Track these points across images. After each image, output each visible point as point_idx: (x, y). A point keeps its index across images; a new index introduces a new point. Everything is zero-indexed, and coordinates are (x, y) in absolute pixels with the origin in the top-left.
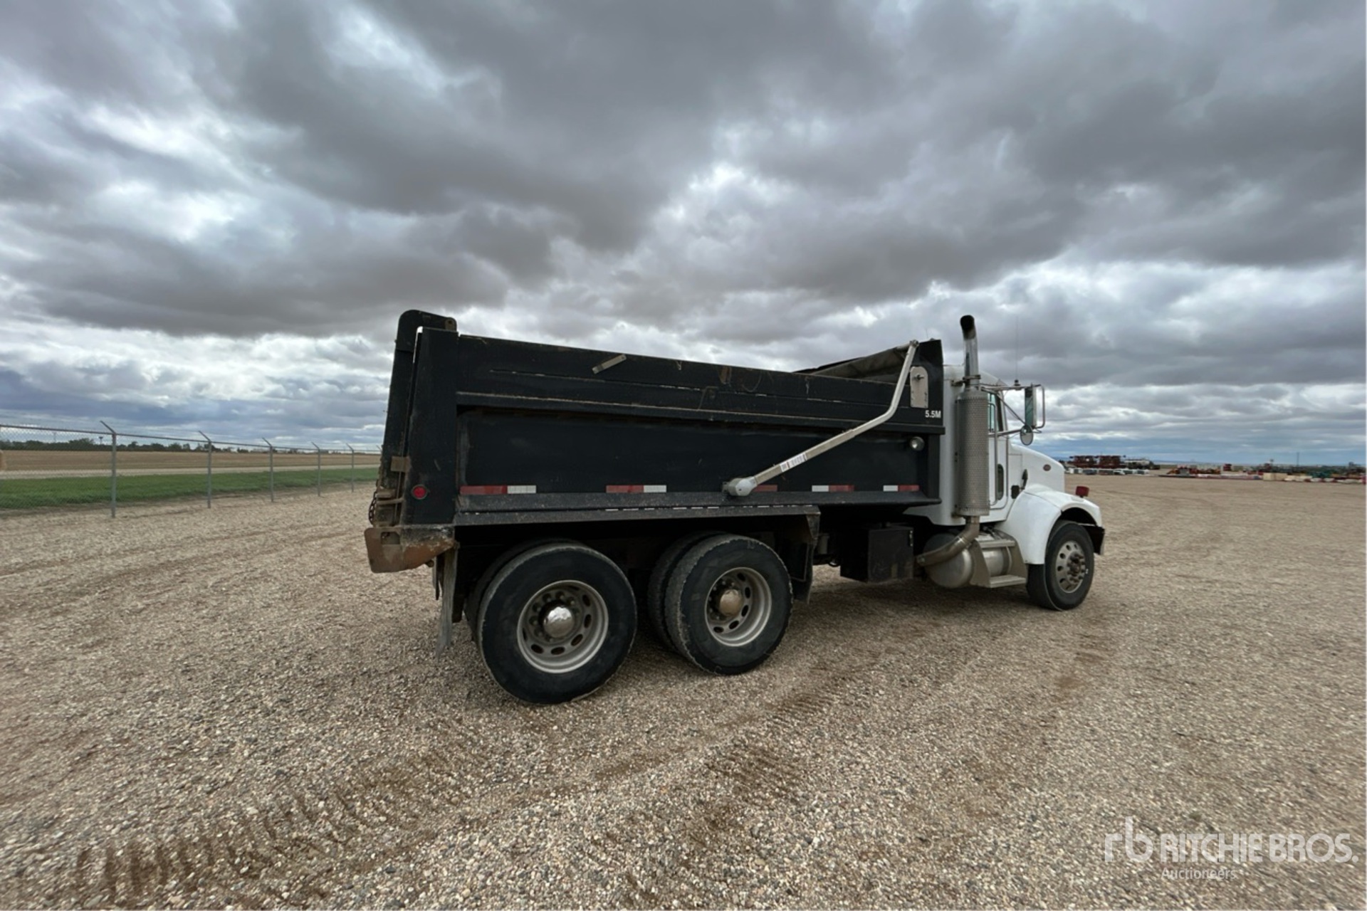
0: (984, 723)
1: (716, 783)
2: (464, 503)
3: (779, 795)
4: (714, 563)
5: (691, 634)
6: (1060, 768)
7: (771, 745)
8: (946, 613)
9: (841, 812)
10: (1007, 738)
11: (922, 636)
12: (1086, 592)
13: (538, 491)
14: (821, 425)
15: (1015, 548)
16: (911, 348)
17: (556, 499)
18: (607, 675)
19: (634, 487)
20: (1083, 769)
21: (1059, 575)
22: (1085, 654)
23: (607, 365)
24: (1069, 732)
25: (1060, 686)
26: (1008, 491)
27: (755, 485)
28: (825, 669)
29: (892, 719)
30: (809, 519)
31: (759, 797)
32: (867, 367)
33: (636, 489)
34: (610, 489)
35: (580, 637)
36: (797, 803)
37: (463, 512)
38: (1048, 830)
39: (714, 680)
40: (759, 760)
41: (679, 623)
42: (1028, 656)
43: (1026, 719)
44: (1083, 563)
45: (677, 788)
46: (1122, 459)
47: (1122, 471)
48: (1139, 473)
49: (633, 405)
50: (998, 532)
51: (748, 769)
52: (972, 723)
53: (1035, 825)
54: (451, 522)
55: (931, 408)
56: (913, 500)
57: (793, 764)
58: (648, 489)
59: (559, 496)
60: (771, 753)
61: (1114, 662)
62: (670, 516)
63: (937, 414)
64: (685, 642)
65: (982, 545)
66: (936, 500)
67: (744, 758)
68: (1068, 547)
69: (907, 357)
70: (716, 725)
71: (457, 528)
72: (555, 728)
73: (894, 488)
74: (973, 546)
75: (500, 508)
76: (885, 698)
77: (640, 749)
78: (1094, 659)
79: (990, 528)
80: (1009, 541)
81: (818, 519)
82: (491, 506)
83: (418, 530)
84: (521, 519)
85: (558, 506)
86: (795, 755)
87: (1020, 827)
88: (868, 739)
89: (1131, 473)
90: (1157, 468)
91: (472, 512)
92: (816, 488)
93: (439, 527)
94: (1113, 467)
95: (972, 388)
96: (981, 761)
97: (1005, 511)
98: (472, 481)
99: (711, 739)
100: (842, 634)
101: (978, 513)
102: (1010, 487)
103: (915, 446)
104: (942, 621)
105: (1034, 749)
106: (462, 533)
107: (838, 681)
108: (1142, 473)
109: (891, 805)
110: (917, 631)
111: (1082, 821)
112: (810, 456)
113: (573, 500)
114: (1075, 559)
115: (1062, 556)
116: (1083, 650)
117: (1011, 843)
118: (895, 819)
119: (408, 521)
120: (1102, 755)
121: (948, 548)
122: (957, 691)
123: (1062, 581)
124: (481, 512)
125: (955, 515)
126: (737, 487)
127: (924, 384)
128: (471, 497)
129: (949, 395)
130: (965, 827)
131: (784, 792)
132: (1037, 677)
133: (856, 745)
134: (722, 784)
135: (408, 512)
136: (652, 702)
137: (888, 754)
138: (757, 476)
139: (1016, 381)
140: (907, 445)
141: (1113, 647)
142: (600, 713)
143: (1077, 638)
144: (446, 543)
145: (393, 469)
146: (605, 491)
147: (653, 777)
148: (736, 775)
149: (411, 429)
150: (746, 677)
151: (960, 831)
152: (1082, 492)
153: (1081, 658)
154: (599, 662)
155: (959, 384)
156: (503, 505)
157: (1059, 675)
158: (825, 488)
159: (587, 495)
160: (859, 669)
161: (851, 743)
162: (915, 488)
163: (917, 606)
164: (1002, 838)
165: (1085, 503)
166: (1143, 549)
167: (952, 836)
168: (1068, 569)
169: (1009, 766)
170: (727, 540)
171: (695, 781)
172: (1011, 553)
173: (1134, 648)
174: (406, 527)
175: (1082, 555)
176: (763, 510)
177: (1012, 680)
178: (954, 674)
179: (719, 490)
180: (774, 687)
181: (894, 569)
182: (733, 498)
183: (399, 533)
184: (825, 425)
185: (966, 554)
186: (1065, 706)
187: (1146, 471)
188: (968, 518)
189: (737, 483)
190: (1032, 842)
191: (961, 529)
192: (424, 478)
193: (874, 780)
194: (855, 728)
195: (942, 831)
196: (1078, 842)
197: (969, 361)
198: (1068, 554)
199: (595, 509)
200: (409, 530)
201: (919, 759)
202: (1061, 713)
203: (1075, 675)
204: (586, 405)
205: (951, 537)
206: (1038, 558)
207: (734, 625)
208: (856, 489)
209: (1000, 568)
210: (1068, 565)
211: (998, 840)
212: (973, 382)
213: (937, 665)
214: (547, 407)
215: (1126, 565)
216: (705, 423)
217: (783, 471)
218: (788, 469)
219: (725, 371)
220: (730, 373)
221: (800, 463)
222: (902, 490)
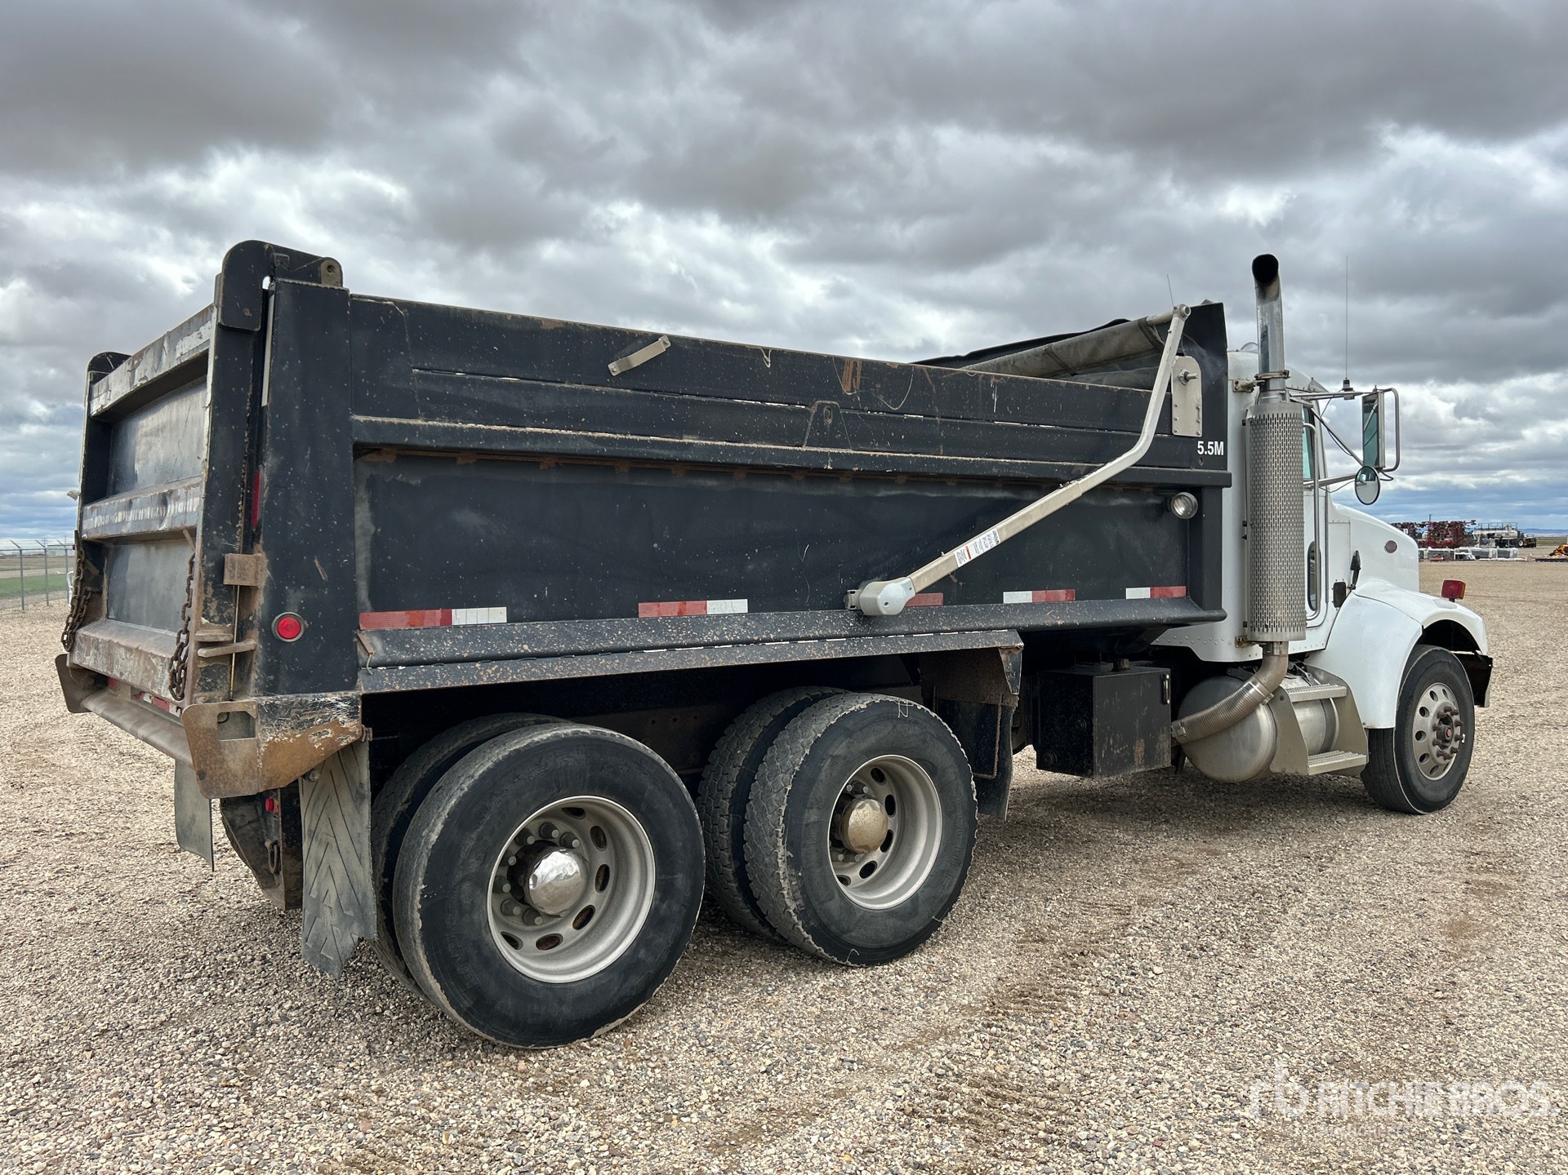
0: (1346, 1002)
1: (931, 1136)
2: (373, 647)
3: (1046, 1142)
4: (840, 749)
5: (805, 890)
6: (1481, 1055)
7: (1000, 1068)
8: (1225, 831)
9: (1160, 1154)
10: (1389, 1021)
11: (1194, 873)
12: (1463, 776)
13: (512, 618)
14: (1018, 473)
15: (1345, 701)
16: (1175, 320)
17: (548, 634)
18: (655, 980)
19: (689, 603)
20: (1516, 1055)
21: (1418, 747)
22: (1479, 883)
23: (639, 358)
24: (1481, 1002)
25: (1451, 935)
26: (1327, 595)
27: (912, 594)
28: (1042, 940)
29: (1191, 1010)
30: (1003, 657)
31: (1013, 1147)
32: (1083, 355)
33: (692, 606)
34: (647, 610)
35: (590, 911)
36: (1082, 1149)
37: (374, 666)
38: (1485, 1140)
39: (846, 976)
40: (988, 1094)
41: (782, 867)
42: (1385, 892)
43: (1411, 989)
44: (1458, 724)
45: (867, 1151)
46: (1468, 528)
47: (1469, 551)
48: (1500, 554)
49: (687, 440)
50: (1314, 672)
51: (977, 1109)
52: (1325, 1005)
53: (1464, 1137)
54: (352, 686)
55: (1206, 437)
56: (1176, 613)
57: (1051, 1093)
58: (715, 607)
59: (553, 626)
60: (1005, 1082)
61: (1528, 890)
62: (762, 660)
63: (1217, 448)
64: (792, 906)
65: (1293, 697)
66: (1216, 613)
67: (962, 1093)
68: (1432, 694)
69: (1170, 337)
70: (886, 1048)
71: (367, 699)
72: (585, 1083)
73: (1144, 593)
74: (1276, 698)
75: (444, 655)
76: (1166, 978)
77: (766, 1099)
78: (1495, 889)
79: (1300, 663)
80: (1336, 688)
81: (1018, 655)
82: (427, 650)
83: (288, 706)
84: (489, 675)
85: (555, 648)
86: (1049, 1081)
87: (1443, 1143)
88: (1161, 1044)
89: (1486, 555)
90: (1531, 544)
91: (393, 665)
92: (1010, 597)
93: (332, 697)
94: (1452, 546)
95: (1274, 396)
96: (1359, 1059)
97: (1323, 631)
98: (383, 601)
99: (883, 1071)
100: (1050, 880)
101: (1285, 635)
102: (1331, 586)
103: (1180, 510)
104: (1221, 844)
105: (1434, 1035)
106: (374, 708)
107: (1077, 957)
108: (1506, 554)
109: (1236, 1136)
110: (1182, 865)
111: (1530, 1123)
112: (1006, 536)
113: (579, 633)
114: (1444, 718)
115: (1423, 711)
116: (1475, 876)
117: (1437, 1164)
118: (1249, 1154)
119: (270, 689)
120: (1539, 1030)
121: (1232, 704)
122: (1286, 958)
123: (1422, 759)
124: (408, 664)
125: (1243, 642)
126: (881, 598)
127: (1195, 391)
128: (382, 635)
129: (1235, 409)
130: (1361, 1154)
131: (1055, 1136)
132: (1411, 925)
133: (1145, 1055)
134: (942, 1136)
135: (269, 669)
136: (748, 1024)
137: (1204, 1063)
138: (915, 575)
139: (1347, 382)
140: (1165, 508)
141: (1522, 868)
142: (658, 1051)
143: (1459, 858)
144: (345, 731)
145: (227, 581)
146: (636, 615)
147: (814, 1139)
148: (960, 1120)
149: (264, 494)
150: (906, 964)
151: (1354, 1159)
152: (1453, 590)
153: (1473, 888)
154: (642, 954)
155: (1248, 388)
156: (447, 648)
157: (1445, 919)
158: (1025, 597)
159: (604, 624)
160: (1103, 936)
161: (1135, 1051)
162: (1179, 591)
163: (1167, 822)
164: (1420, 1160)
165: (1458, 612)
166: (1535, 698)
167: (1344, 1166)
168: (1434, 735)
169: (1403, 1062)
170: (861, 703)
171: (892, 1137)
172: (1339, 707)
173: (1553, 866)
174: (265, 700)
175: (1455, 708)
176: (923, 644)
177: (1371, 933)
178: (1271, 930)
179: (842, 606)
180: (964, 978)
181: (1139, 749)
182: (868, 620)
183: (252, 712)
184: (1027, 474)
185: (1263, 715)
186: (1467, 966)
187: (1513, 550)
188: (1267, 647)
189: (881, 589)
190: (1466, 1159)
191: (1253, 667)
192: (295, 596)
193: (1196, 1103)
194: (1134, 1030)
195: (1328, 1162)
196: (1531, 1151)
197: (1267, 341)
198: (1434, 707)
199: (626, 650)
200: (272, 706)
201: (1258, 1065)
202: (1463, 977)
203: (1471, 918)
204: (600, 440)
205: (1233, 683)
206: (1384, 717)
207: (868, 870)
208: (1079, 597)
209: (1321, 738)
210: (1435, 728)
211: (1416, 1163)
212: (1273, 385)
213: (1237, 918)
214: (527, 445)
215: (1512, 728)
216: (815, 474)
217: (960, 566)
218: (968, 560)
219: (849, 369)
220: (859, 373)
221: (989, 548)
222: (1156, 596)
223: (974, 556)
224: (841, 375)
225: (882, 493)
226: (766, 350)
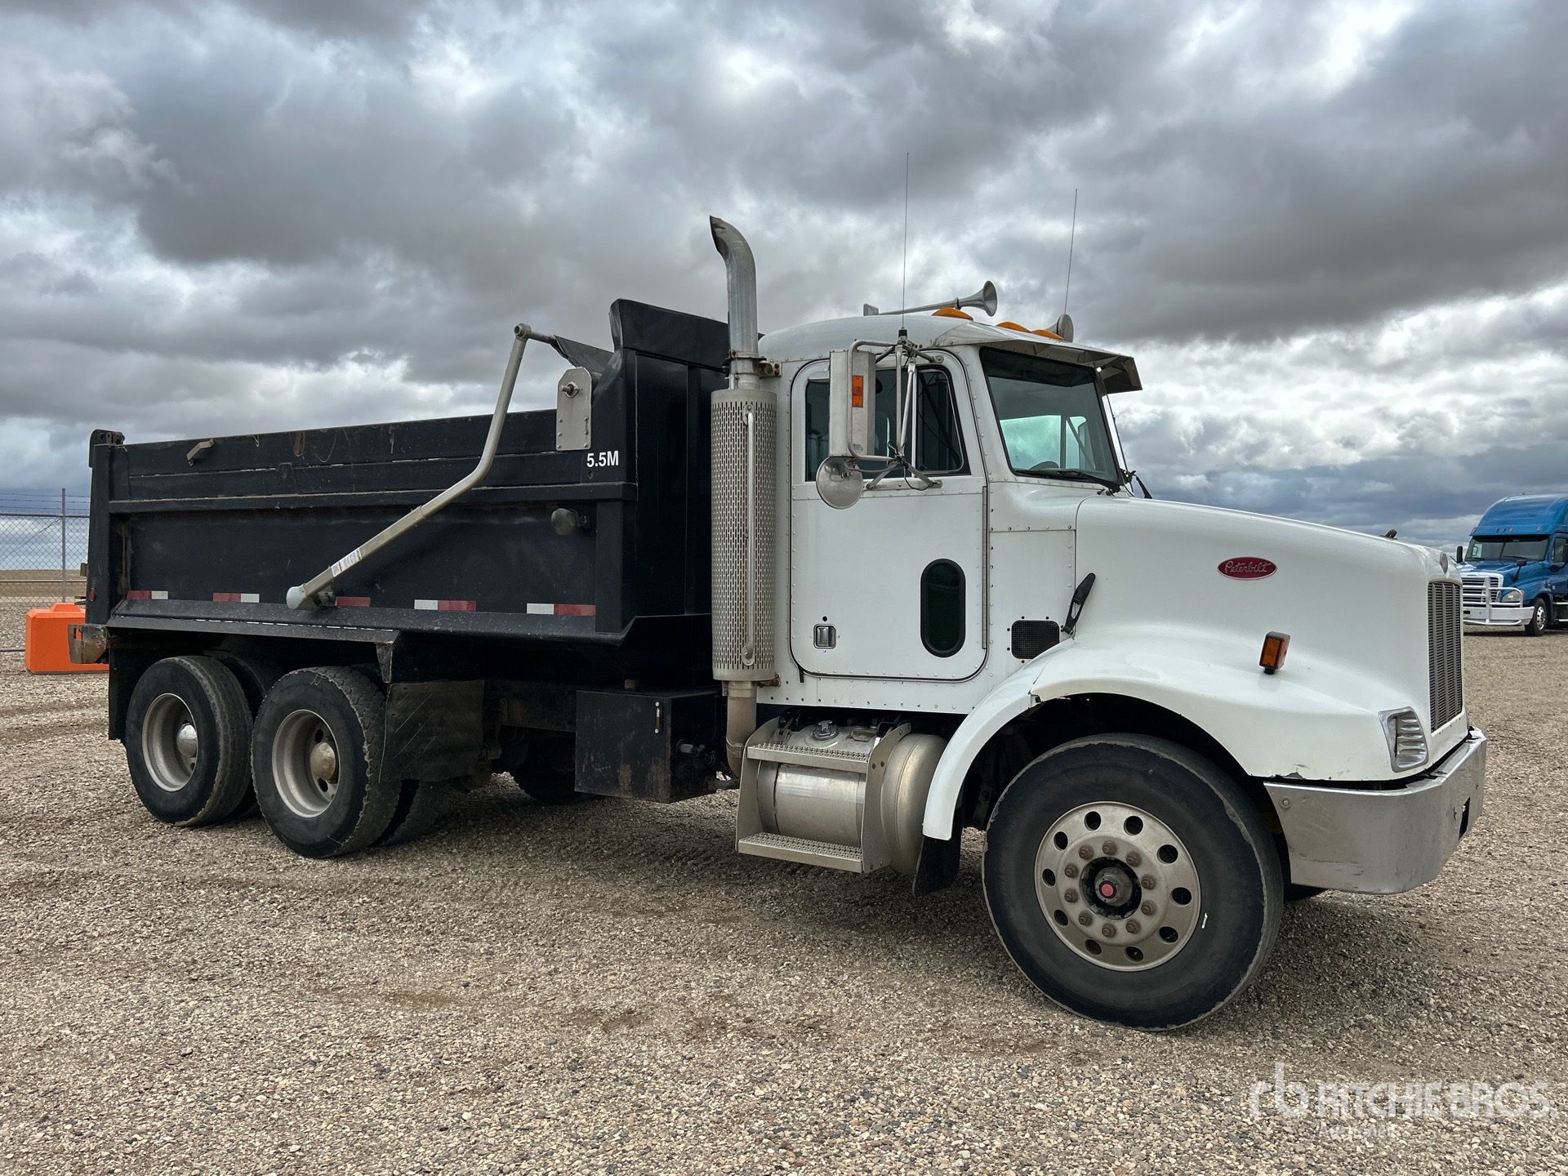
2: (122, 606)
13: (169, 598)
19: (234, 595)
21: (1047, 895)
27: (304, 596)
30: (379, 651)
33: (235, 597)
34: (216, 597)
37: (115, 615)
54: (106, 623)
55: (597, 448)
58: (245, 598)
63: (611, 459)
68: (1092, 818)
73: (547, 609)
81: (392, 651)
82: (132, 610)
83: (90, 628)
91: (120, 615)
92: (422, 604)
93: (100, 627)
98: (133, 586)
112: (365, 553)
115: (1060, 840)
119: (87, 621)
123: (1058, 917)
126: (288, 597)
127: (584, 405)
128: (130, 601)
138: (308, 583)
144: (103, 643)
156: (139, 610)
158: (432, 605)
162: (588, 611)
174: (85, 625)
183: (81, 629)
198: (1081, 838)
200: (86, 628)
204: (182, 503)
208: (480, 608)
217: (335, 576)
218: (340, 572)
219: (299, 438)
220: (304, 440)
221: (354, 563)
222: (561, 613)
223: (344, 569)
224: (294, 443)
225: (333, 523)
226: (256, 436)
